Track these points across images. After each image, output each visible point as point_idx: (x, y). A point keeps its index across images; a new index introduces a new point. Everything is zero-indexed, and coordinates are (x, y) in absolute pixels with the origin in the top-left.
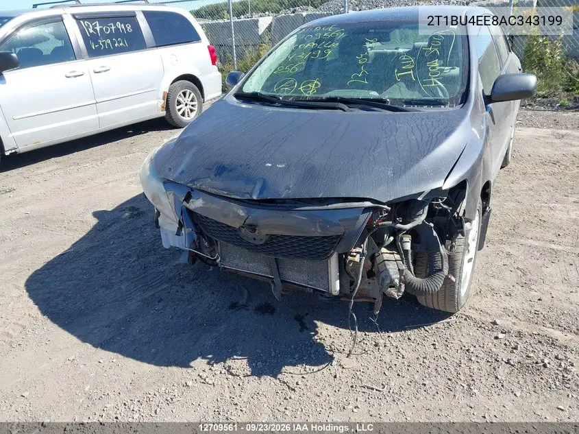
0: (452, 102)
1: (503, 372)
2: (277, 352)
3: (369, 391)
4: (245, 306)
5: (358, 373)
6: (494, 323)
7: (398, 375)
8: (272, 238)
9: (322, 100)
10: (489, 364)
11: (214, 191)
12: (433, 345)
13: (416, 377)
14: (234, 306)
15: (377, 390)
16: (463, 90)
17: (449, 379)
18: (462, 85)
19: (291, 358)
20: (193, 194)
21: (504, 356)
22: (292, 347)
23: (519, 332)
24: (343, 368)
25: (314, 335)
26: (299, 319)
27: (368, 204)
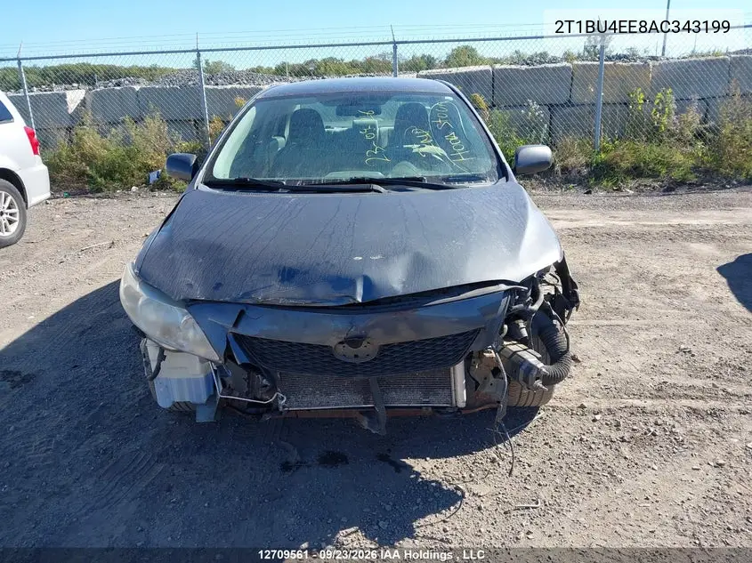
0: (490, 176)
1: (625, 449)
2: (391, 503)
3: (526, 512)
4: (299, 464)
5: (500, 496)
6: (582, 407)
7: (540, 485)
8: (386, 350)
9: (342, 183)
10: (608, 447)
11: (288, 302)
12: (546, 444)
13: (558, 481)
14: (286, 467)
15: (533, 508)
16: (495, 163)
17: (588, 473)
18: (491, 157)
19: (413, 506)
20: (248, 313)
21: (615, 435)
22: (405, 492)
23: (608, 409)
24: (480, 496)
25: (417, 478)
26: (383, 458)
27: (503, 287)
